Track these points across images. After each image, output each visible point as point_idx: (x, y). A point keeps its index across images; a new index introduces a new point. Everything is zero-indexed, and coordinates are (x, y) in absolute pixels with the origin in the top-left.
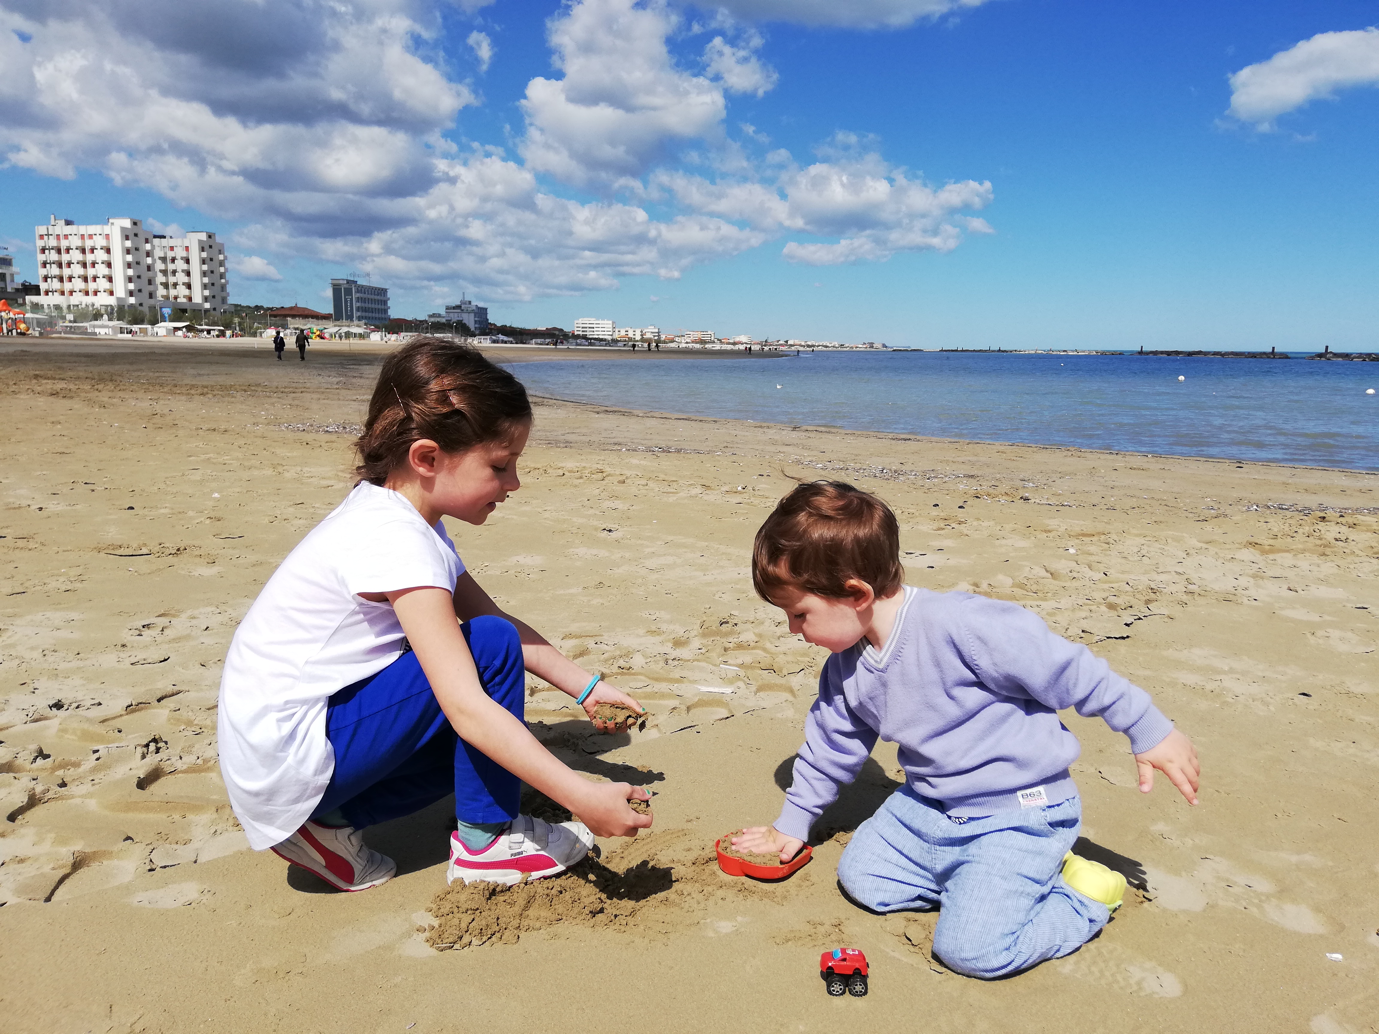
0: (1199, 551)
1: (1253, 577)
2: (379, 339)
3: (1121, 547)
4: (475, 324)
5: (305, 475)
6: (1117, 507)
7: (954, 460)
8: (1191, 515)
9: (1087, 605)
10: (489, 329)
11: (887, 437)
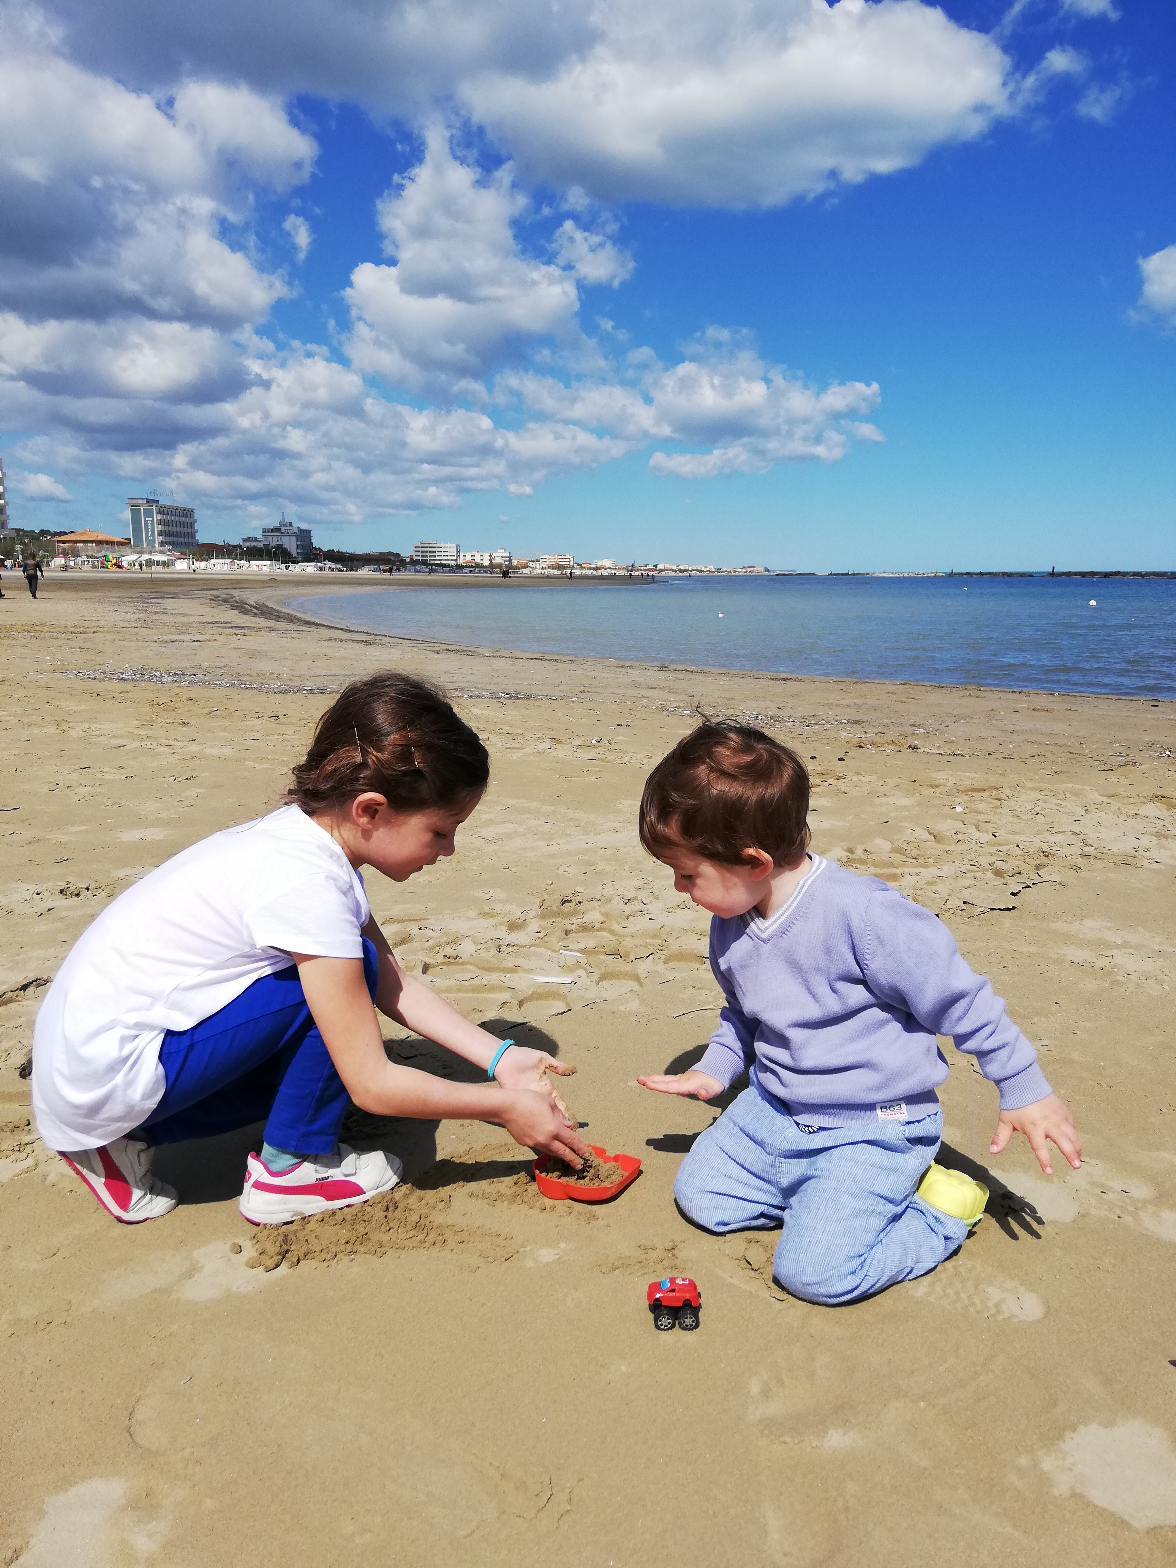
0: (1099, 807)
1: (1157, 837)
2: (186, 567)
3: (1014, 803)
4: (298, 549)
5: (94, 733)
6: (1015, 755)
7: (838, 703)
8: (1096, 763)
9: (972, 871)
10: (314, 554)
11: (765, 677)
